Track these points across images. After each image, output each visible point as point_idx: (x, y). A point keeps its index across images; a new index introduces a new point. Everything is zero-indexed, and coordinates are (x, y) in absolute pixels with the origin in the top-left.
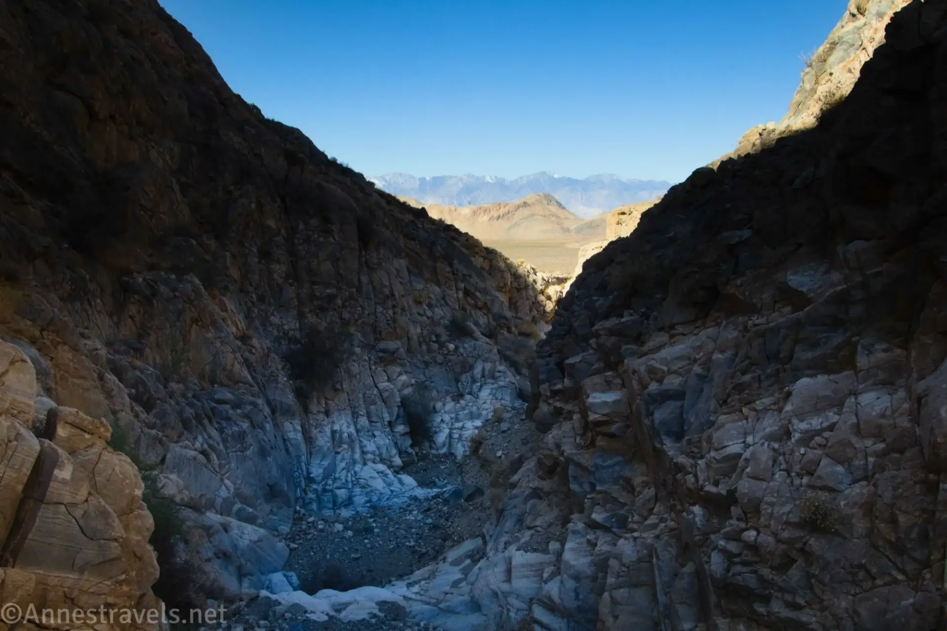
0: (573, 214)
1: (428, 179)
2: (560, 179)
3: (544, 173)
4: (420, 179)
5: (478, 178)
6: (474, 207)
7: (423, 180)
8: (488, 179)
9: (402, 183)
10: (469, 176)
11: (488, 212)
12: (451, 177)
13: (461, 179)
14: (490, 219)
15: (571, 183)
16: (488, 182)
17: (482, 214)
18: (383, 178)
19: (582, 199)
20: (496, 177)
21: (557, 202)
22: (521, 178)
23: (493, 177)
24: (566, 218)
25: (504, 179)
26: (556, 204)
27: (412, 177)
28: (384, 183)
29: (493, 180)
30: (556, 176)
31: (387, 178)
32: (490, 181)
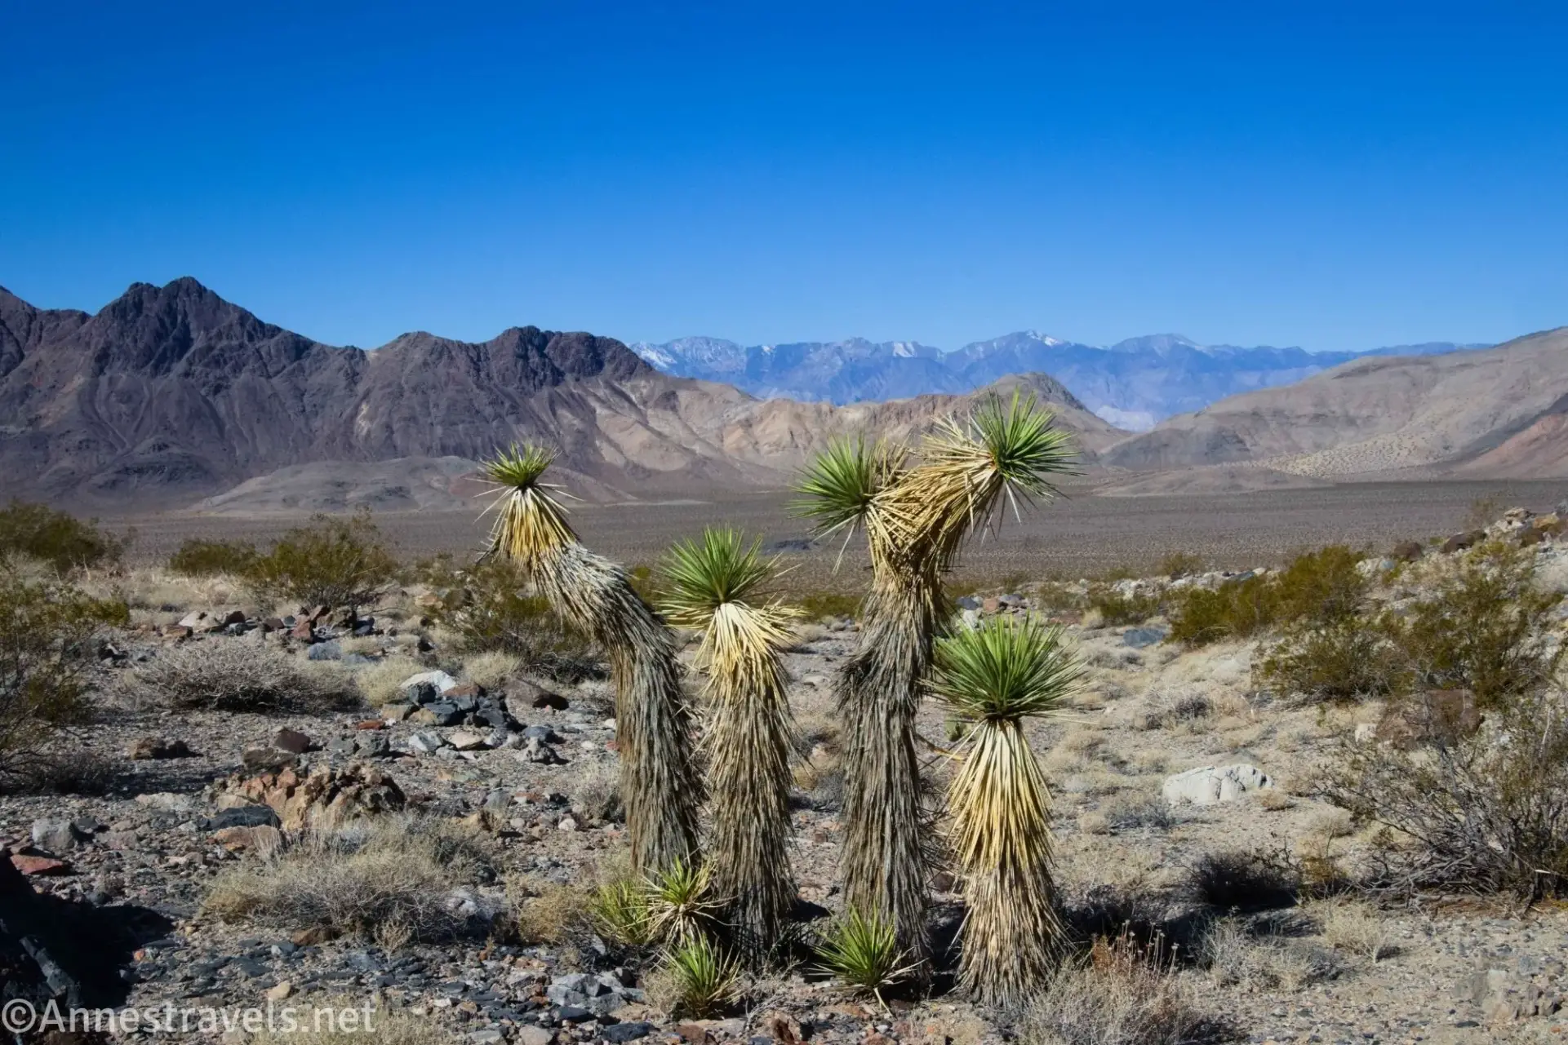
0: (1102, 420)
1: (766, 349)
2: (1056, 347)
3: (1022, 336)
4: (749, 350)
5: (877, 349)
6: (875, 406)
7: (756, 353)
8: (899, 350)
9: (711, 360)
10: (859, 343)
11: (906, 417)
12: (817, 346)
13: (839, 351)
14: (911, 431)
15: (1083, 356)
16: (899, 357)
17: (894, 422)
18: (667, 349)
19: (1109, 391)
20: (915, 344)
21: (1065, 393)
22: (971, 347)
23: (910, 346)
24: (1086, 431)
25: (933, 350)
26: (1063, 398)
27: (734, 347)
28: (669, 359)
29: (909, 352)
30: (1049, 342)
31: (678, 348)
32: (903, 353)
